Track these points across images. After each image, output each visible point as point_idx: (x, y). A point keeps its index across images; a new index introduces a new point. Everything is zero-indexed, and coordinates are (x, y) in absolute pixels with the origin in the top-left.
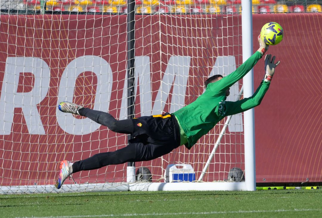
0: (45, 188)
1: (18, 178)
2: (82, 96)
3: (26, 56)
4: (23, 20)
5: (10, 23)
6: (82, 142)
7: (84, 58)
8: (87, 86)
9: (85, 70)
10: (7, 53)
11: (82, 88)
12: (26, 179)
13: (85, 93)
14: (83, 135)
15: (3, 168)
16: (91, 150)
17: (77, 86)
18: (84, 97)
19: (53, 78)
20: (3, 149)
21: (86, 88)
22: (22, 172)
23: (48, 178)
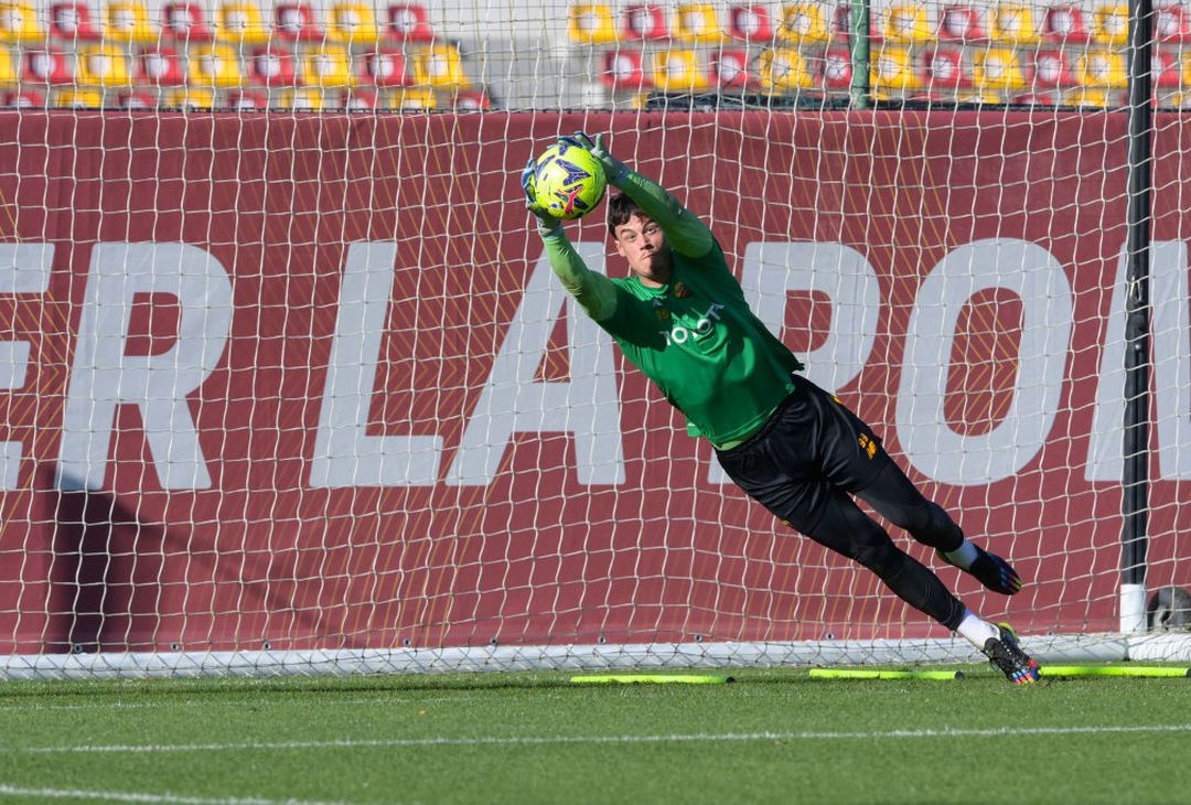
0: (873, 647)
1: (792, 618)
2: (991, 364)
3: (820, 239)
4: (814, 126)
5: (772, 136)
6: (988, 507)
7: (997, 246)
8: (1005, 332)
9: (998, 283)
10: (763, 231)
11: (989, 339)
12: (817, 622)
13: (999, 355)
14: (993, 485)
15: (744, 587)
16: (1014, 532)
17: (977, 333)
18: (998, 367)
19: (901, 309)
20: (747, 529)
21: (1001, 338)
22: (803, 600)
23: (883, 617)
